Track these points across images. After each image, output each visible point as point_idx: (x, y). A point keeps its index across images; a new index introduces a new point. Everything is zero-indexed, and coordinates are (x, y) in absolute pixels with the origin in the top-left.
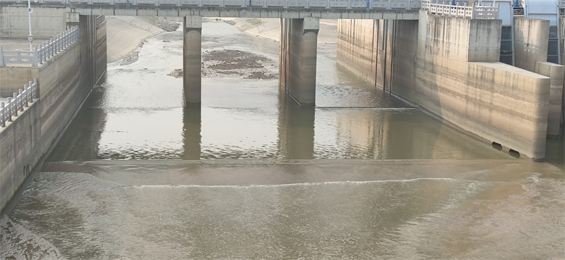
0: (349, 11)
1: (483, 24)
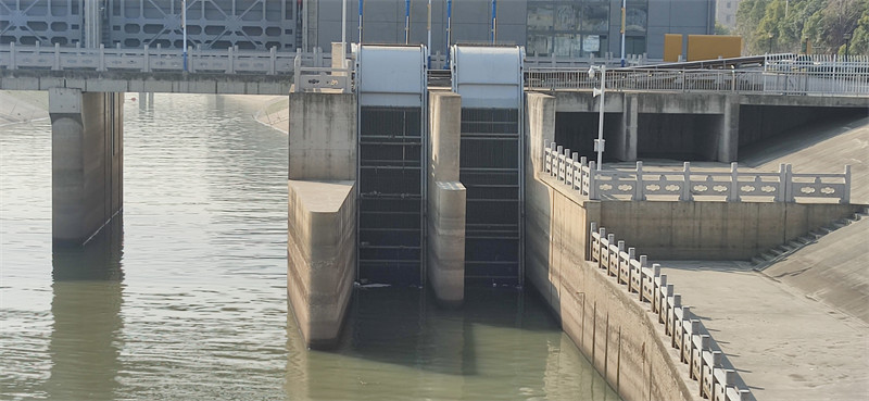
0: (145, 76)
1: (317, 102)
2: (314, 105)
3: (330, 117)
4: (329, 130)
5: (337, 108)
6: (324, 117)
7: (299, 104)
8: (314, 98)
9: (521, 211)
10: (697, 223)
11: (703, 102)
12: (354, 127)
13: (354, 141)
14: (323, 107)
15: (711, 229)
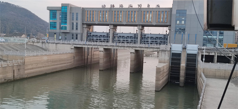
3: (165, 54)
4: (165, 56)
5: (166, 52)
9: (196, 69)
10: (220, 73)
11: (228, 54)
14: (164, 52)
15: (223, 74)
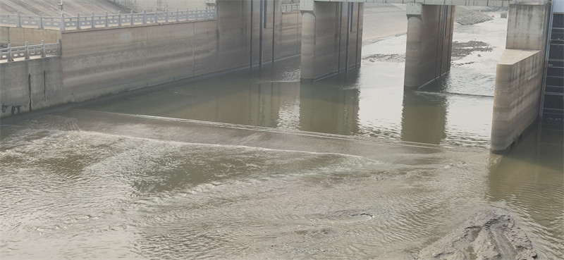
1: (524, 9)
2: (522, 11)
3: (530, 17)
4: (529, 24)
5: (535, 12)
6: (527, 17)
7: (514, 10)
8: (522, 7)
12: (543, 23)
13: (542, 30)
14: (527, 12)
